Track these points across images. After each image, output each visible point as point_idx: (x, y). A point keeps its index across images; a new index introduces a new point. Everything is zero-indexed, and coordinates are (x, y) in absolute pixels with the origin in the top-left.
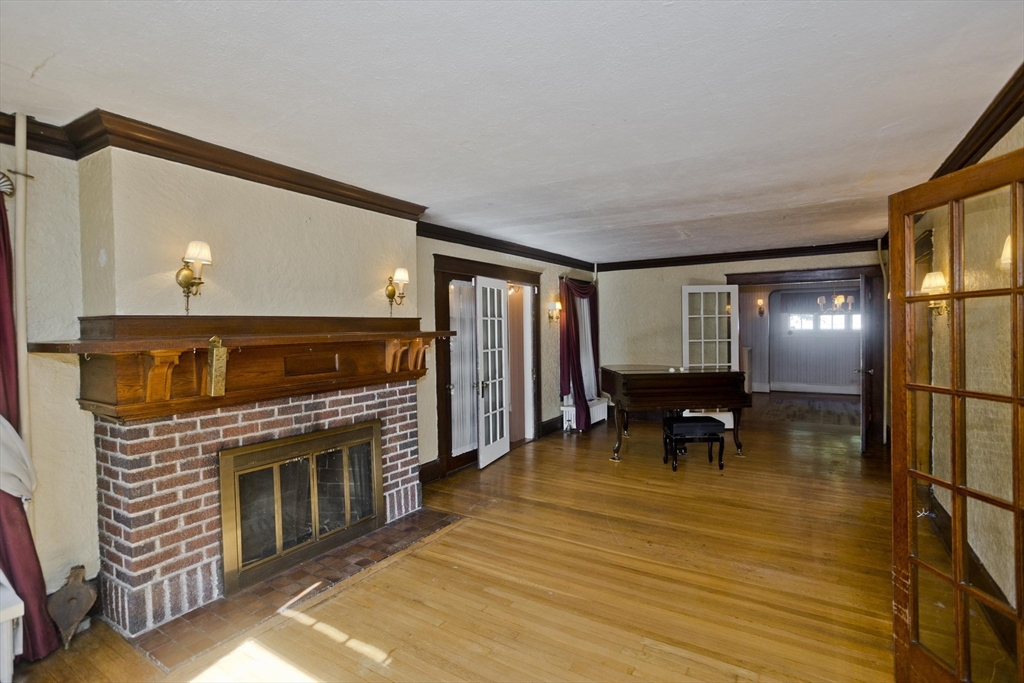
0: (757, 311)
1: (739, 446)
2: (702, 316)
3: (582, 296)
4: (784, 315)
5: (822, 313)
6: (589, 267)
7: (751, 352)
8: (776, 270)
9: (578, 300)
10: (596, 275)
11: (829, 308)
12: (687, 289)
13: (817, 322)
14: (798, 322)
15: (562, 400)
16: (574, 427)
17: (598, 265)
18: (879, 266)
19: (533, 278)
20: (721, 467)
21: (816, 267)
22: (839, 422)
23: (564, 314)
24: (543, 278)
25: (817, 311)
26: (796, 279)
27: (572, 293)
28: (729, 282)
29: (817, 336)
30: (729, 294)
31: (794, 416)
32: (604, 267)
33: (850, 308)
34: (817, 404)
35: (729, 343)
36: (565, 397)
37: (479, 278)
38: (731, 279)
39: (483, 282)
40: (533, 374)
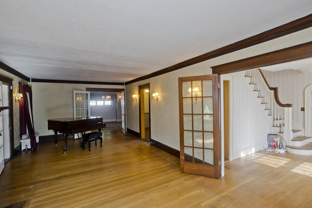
2: (80, 101)
3: (27, 91)
6: (28, 79)
10: (31, 83)
12: (75, 92)
13: (96, 103)
15: (21, 137)
17: (32, 79)
18: (123, 89)
19: (8, 81)
20: (101, 146)
24: (13, 82)
28: (87, 90)
30: (87, 94)
32: (34, 80)
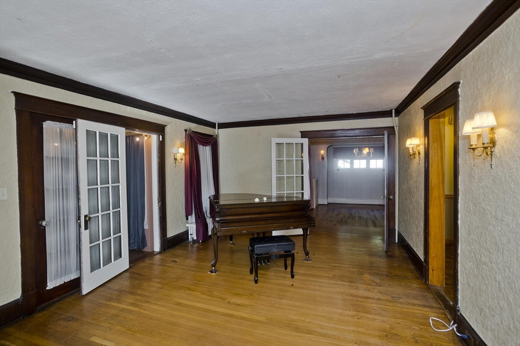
0: (321, 157)
1: (307, 254)
2: (285, 159)
3: (205, 144)
4: (335, 160)
5: (356, 159)
6: (212, 125)
7: (317, 181)
8: (332, 129)
9: (201, 148)
10: (216, 131)
11: (360, 156)
12: (275, 141)
13: (352, 164)
14: (342, 164)
15: (187, 219)
16: (195, 238)
17: (218, 124)
18: (393, 127)
19: (160, 129)
20: (293, 276)
21: (355, 128)
22: (367, 225)
23: (188, 157)
24: (167, 130)
25: (353, 157)
26: (344, 135)
27: (195, 142)
28: (302, 137)
29: (352, 172)
30: (302, 144)
31: (342, 221)
32: (223, 126)
33: (371, 155)
34: (353, 211)
35: (302, 177)
36: (189, 217)
37: (80, 121)
38: (304, 134)
39: (83, 125)
40: (159, 202)
